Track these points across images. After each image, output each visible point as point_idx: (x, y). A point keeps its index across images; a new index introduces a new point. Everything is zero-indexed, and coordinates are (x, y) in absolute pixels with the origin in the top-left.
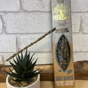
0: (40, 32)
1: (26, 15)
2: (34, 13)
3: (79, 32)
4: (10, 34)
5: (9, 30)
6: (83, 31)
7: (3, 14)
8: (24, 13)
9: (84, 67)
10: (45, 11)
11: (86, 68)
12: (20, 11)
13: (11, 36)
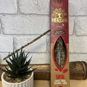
0: (36, 34)
1: (23, 18)
2: (31, 15)
3: (73, 35)
4: (7, 34)
5: (7, 31)
6: (76, 34)
7: (2, 15)
8: (21, 16)
9: (76, 67)
10: (41, 14)
11: (78, 68)
12: (17, 14)
13: (8, 37)
